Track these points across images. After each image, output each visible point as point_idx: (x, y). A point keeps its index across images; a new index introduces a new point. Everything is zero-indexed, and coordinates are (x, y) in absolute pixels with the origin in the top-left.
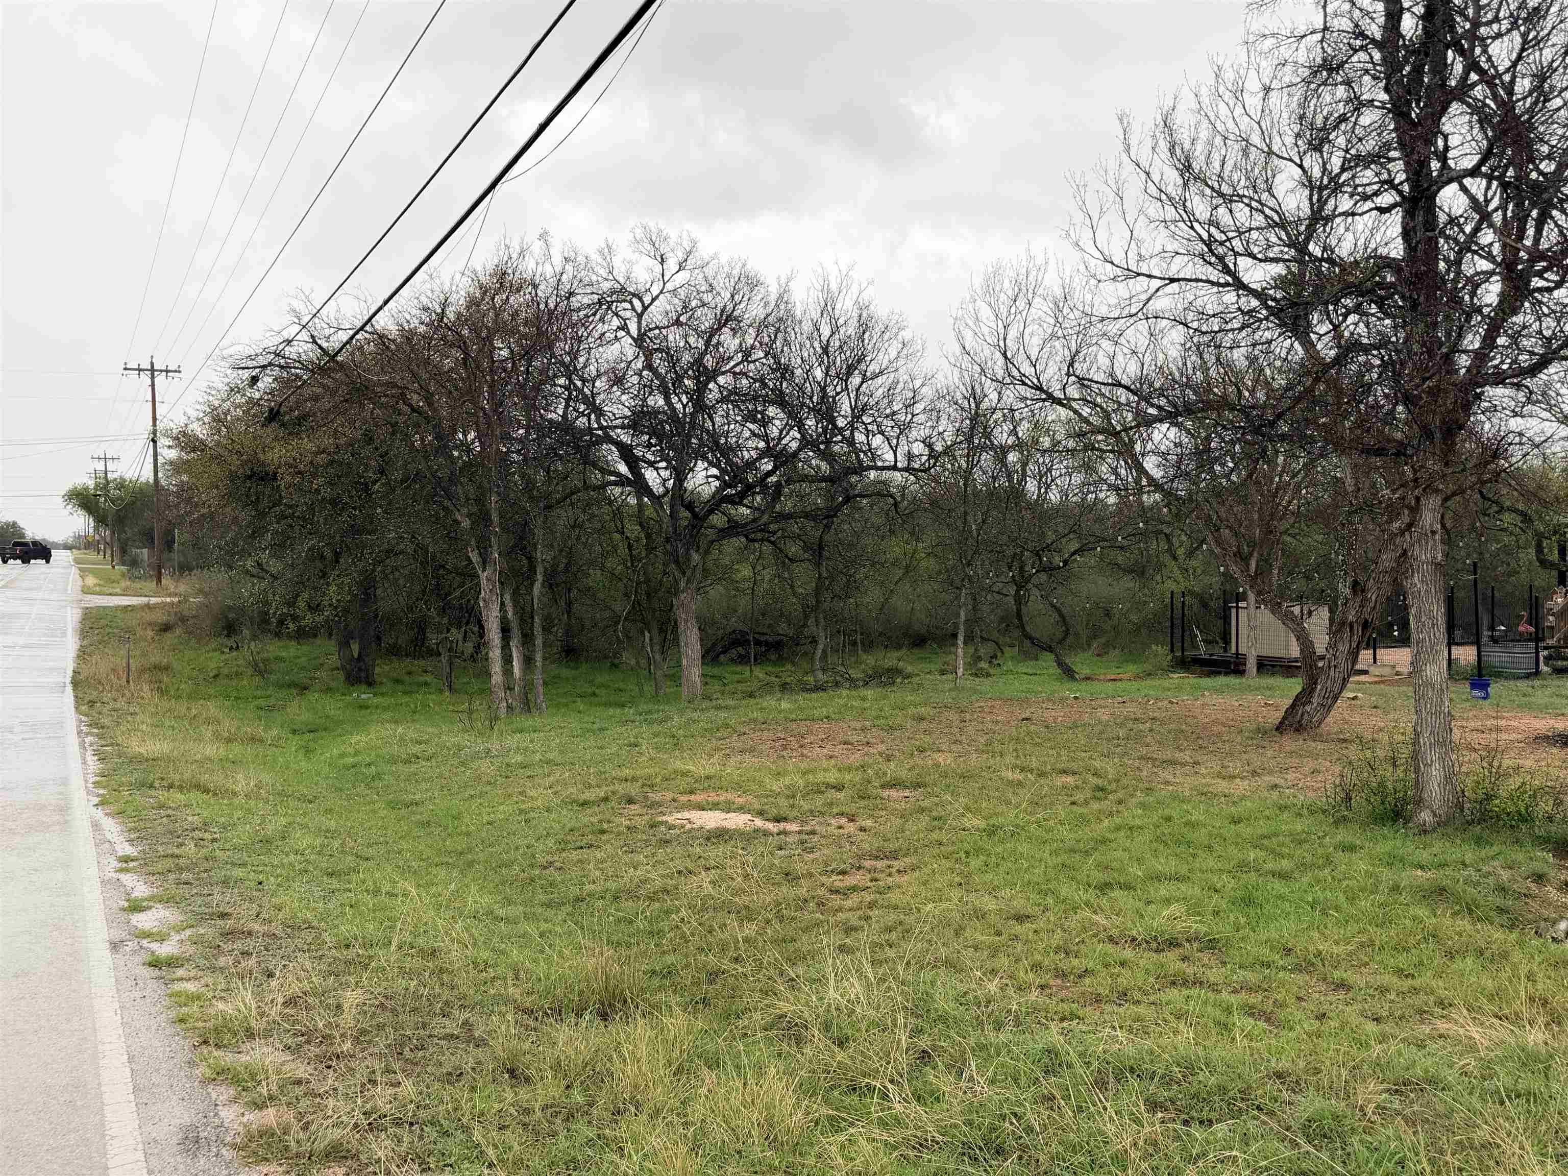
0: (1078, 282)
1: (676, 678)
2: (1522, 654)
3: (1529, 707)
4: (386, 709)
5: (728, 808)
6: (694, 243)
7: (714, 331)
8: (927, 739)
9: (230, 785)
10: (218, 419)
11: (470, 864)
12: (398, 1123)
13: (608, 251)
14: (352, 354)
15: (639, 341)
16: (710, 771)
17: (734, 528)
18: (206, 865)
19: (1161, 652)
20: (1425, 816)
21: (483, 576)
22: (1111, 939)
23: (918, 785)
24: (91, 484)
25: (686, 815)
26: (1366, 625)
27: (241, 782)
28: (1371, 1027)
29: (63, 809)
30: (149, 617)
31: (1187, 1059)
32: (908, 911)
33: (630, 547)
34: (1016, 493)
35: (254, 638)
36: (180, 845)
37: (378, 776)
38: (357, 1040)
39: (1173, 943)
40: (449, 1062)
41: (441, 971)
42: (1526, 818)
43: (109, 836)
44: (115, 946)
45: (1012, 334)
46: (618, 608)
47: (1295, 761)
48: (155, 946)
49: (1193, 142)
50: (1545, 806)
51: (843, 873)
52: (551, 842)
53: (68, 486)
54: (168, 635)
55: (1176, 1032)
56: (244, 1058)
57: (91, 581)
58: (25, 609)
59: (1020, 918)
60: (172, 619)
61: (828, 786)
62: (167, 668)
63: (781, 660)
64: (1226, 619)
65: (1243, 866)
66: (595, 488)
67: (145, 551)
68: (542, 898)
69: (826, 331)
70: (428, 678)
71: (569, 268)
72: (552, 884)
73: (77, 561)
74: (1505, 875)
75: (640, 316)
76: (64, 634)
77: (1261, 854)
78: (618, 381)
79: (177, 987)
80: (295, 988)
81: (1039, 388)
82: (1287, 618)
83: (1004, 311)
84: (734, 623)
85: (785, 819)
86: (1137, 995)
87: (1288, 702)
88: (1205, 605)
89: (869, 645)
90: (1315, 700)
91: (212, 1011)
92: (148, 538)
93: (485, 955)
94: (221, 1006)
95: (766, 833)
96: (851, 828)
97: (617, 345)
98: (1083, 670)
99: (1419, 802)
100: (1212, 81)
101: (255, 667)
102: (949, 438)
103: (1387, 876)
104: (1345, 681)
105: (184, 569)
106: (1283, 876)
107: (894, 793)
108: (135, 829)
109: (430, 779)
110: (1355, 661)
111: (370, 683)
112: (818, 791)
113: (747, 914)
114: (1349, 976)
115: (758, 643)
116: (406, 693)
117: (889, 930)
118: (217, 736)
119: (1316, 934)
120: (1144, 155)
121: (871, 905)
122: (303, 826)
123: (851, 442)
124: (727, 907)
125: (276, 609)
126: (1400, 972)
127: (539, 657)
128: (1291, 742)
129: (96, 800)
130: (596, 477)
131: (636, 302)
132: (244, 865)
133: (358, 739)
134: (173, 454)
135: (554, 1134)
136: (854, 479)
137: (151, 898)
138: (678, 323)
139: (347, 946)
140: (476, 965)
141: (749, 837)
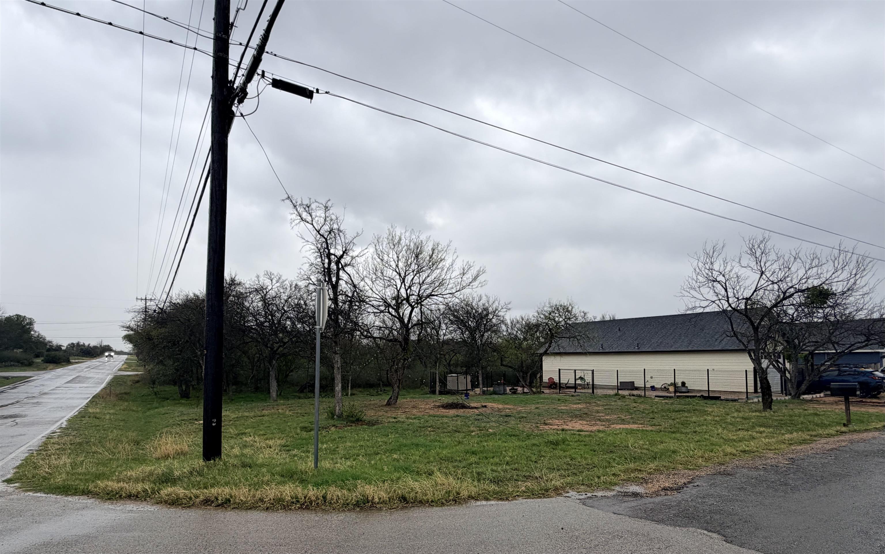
19: (427, 389)
57: (124, 366)
73: (127, 359)
75: (265, 295)
76: (102, 383)
90: (393, 398)
101: (156, 392)
131: (265, 291)
138: (276, 297)
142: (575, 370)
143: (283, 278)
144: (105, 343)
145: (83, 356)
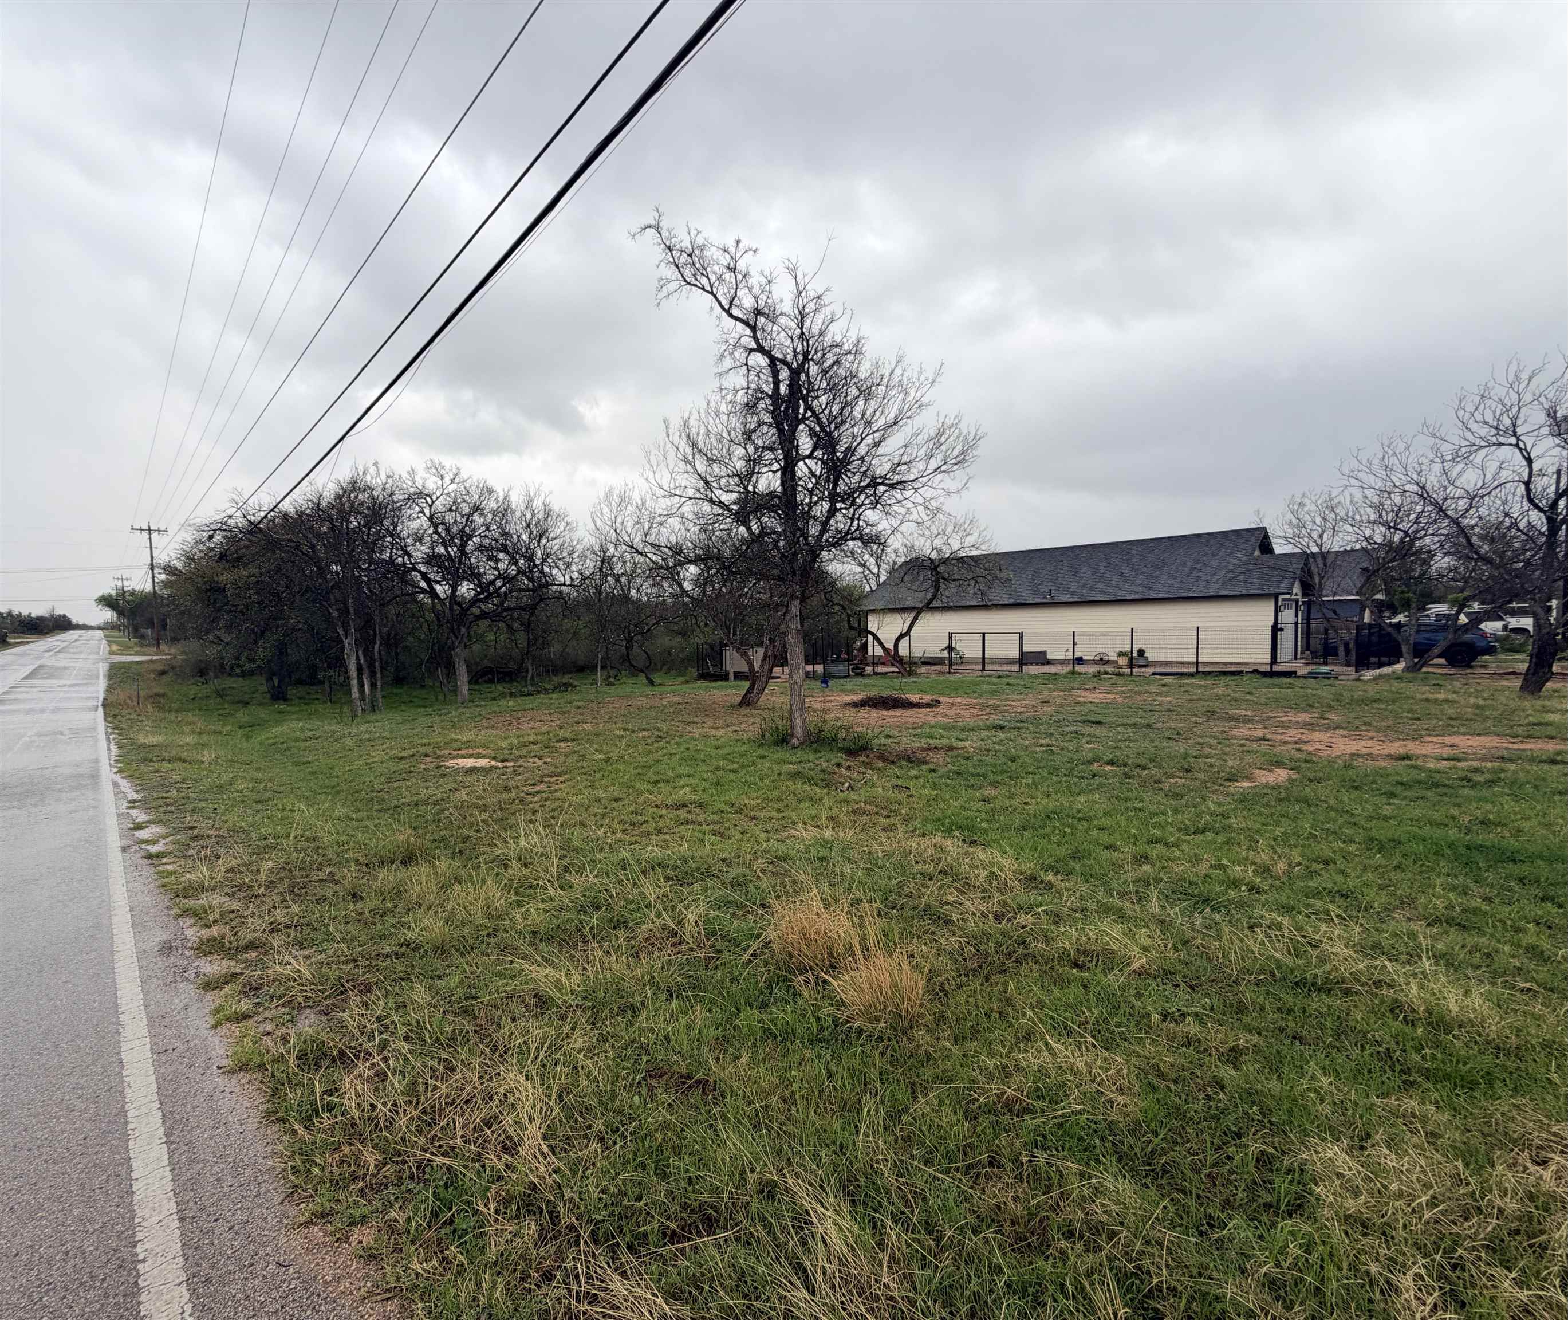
0: (648, 497)
1: (455, 691)
2: (842, 667)
3: (842, 691)
4: (293, 713)
5: (478, 756)
6: (458, 469)
7: (470, 515)
8: (581, 717)
9: (200, 757)
10: (189, 558)
11: (338, 792)
12: (288, 927)
13: (412, 472)
14: (268, 524)
15: (431, 518)
16: (470, 738)
17: (484, 615)
18: (183, 801)
19: (693, 672)
20: (795, 741)
21: (346, 642)
22: (657, 806)
23: (574, 740)
24: (114, 593)
25: (456, 761)
26: (775, 657)
27: (207, 756)
28: (763, 835)
29: (95, 777)
30: (153, 667)
31: (684, 856)
32: (564, 801)
33: (429, 626)
34: (625, 597)
35: (216, 677)
36: (167, 792)
37: (288, 749)
38: (267, 887)
39: (684, 805)
40: (320, 892)
41: (318, 848)
42: (835, 739)
43: (123, 789)
44: (124, 849)
45: (619, 520)
46: (422, 656)
47: (745, 719)
48: (149, 847)
49: (698, 434)
50: (842, 734)
51: (534, 785)
52: (382, 779)
53: (99, 594)
54: (164, 677)
55: (681, 845)
56: (200, 902)
57: (115, 648)
58: (71, 664)
59: (616, 800)
60: (166, 668)
61: (530, 743)
62: (163, 695)
63: (511, 681)
64: (721, 654)
65: (718, 768)
66: (408, 594)
67: (149, 630)
68: (377, 807)
69: (529, 516)
70: (319, 696)
71: (390, 481)
72: (383, 800)
73: (105, 636)
74: (824, 765)
75: (430, 506)
76: (98, 678)
77: (725, 762)
78: (420, 540)
79: (162, 868)
80: (234, 863)
81: (632, 547)
82: (744, 655)
83: (614, 509)
84: (486, 663)
85: (507, 760)
86: (666, 830)
87: (743, 692)
88: (712, 649)
89: (555, 672)
90: (755, 691)
91: (182, 879)
92: (151, 624)
93: (343, 838)
94: (188, 876)
95: (496, 768)
96: (539, 762)
97: (418, 521)
98: (658, 681)
99: (792, 735)
100: (705, 406)
101: (217, 692)
102: (591, 570)
103: (776, 768)
104: (767, 682)
105: (174, 640)
106: (734, 771)
107: (562, 745)
108: (140, 785)
109: (317, 749)
110: (771, 672)
111: (285, 700)
112: (525, 745)
113: (484, 808)
114: (757, 814)
115: (498, 672)
116: (305, 704)
117: (554, 810)
118: (193, 732)
119: (744, 796)
120: (676, 439)
121: (546, 800)
122: (243, 778)
123: (542, 571)
124: (475, 805)
125: (228, 661)
126: (779, 811)
127: (379, 683)
128: (744, 711)
129: (116, 770)
130: (410, 589)
131: (428, 499)
132: (207, 800)
133: (277, 730)
134: (163, 577)
135: (375, 924)
136: (544, 590)
137: (149, 822)
138: (451, 510)
139: (265, 839)
140: (338, 842)
141: (486, 771)
142: (984, 634)
143: (464, 475)
144: (59, 612)
145: (23, 633)
